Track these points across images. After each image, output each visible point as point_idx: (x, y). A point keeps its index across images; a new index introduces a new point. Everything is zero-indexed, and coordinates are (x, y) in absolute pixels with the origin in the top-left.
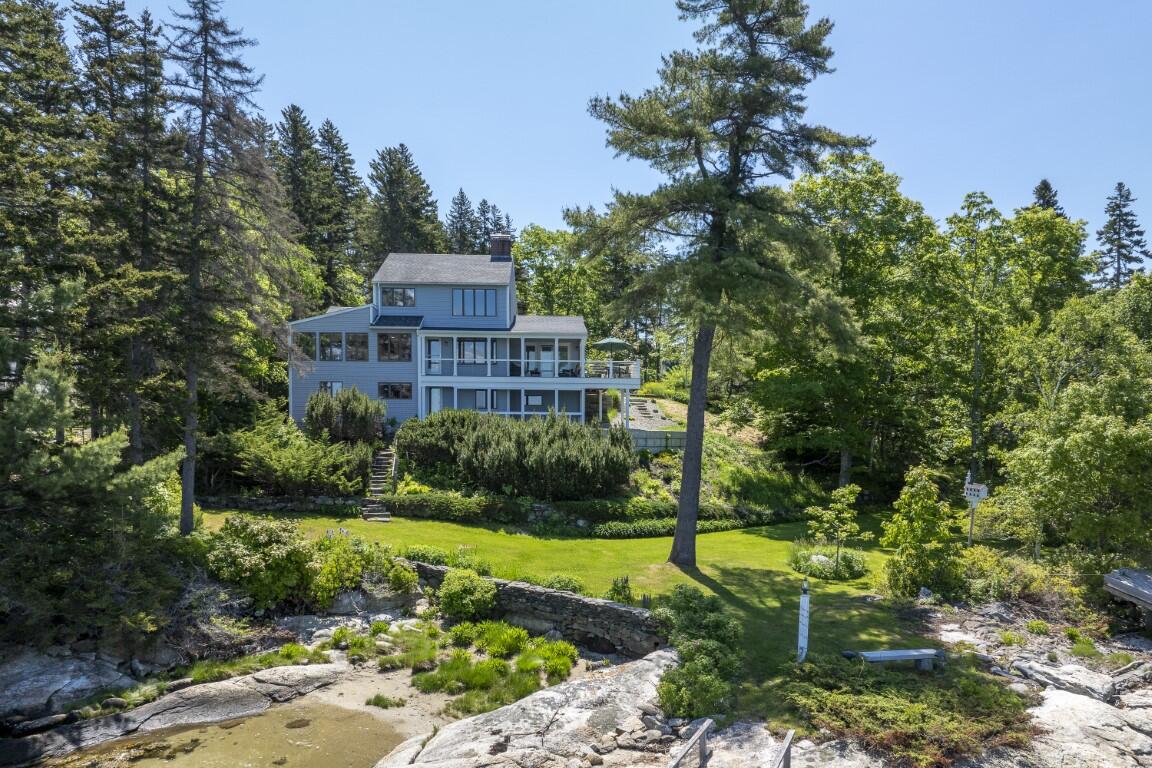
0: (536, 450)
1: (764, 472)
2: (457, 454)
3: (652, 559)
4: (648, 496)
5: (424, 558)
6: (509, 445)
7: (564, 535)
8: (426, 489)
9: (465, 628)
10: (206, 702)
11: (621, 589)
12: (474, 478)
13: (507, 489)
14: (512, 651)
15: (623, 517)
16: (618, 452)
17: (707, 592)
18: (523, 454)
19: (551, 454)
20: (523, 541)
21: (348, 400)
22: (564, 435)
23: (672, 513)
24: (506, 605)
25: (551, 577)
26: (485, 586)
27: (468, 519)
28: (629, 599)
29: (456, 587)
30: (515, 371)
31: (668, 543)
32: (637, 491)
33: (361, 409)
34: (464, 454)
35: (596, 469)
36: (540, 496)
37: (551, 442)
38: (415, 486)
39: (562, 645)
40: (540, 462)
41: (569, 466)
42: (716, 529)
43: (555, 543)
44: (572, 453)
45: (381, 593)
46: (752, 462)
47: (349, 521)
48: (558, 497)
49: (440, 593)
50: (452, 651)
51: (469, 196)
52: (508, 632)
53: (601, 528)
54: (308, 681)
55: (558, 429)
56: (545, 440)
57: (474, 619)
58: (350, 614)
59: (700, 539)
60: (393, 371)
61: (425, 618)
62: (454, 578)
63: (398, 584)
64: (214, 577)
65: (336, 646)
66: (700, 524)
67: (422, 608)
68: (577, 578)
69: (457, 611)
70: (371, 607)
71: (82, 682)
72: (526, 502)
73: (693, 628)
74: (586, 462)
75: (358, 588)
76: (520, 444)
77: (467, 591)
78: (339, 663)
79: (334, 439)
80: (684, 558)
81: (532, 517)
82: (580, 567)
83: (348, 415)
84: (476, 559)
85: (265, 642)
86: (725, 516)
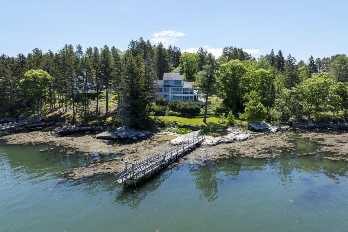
0: (187, 107)
1: (222, 107)
2: (177, 107)
3: (201, 121)
4: (202, 112)
5: (175, 121)
6: (184, 106)
7: (191, 118)
8: (173, 112)
9: (181, 129)
10: (159, 134)
11: (197, 125)
12: (179, 110)
13: (183, 112)
14: (186, 131)
15: (199, 116)
16: (198, 107)
17: (206, 125)
18: (186, 107)
19: (189, 107)
20: (186, 119)
21: (162, 99)
22: (191, 104)
23: (203, 115)
24: (185, 126)
25: (189, 124)
26: (183, 124)
27: (179, 116)
28: (197, 126)
29: (180, 125)
30: (184, 93)
31: (203, 119)
32: (201, 111)
33: (163, 100)
34: (178, 107)
35: (195, 109)
36: (188, 113)
37: (189, 106)
38: (171, 111)
39: (191, 130)
40: (188, 108)
41: (191, 109)
42: (212, 117)
43: (190, 119)
44: (192, 107)
45: (172, 125)
46: (220, 106)
47: (164, 116)
48: (190, 113)
49: (178, 125)
50: (180, 131)
51: (172, 46)
52: (185, 129)
53: (196, 117)
54: (167, 133)
55: (190, 104)
56: (188, 105)
57: (182, 128)
58: (169, 127)
59: (207, 119)
60: (166, 93)
61: (176, 128)
62: (179, 124)
63: (173, 124)
64: (156, 124)
65: (168, 130)
66: (207, 116)
67: (176, 127)
68: (192, 124)
69: (179, 127)
70: (171, 127)
71: (149, 133)
72: (186, 114)
73: (202, 128)
74: (194, 108)
75: (169, 125)
76: (185, 106)
77: (181, 125)
78: (169, 132)
79: (160, 105)
80: (205, 121)
81: (187, 116)
82: (192, 122)
83: (161, 101)
84: (181, 122)
85: (162, 130)
86: (213, 115)
